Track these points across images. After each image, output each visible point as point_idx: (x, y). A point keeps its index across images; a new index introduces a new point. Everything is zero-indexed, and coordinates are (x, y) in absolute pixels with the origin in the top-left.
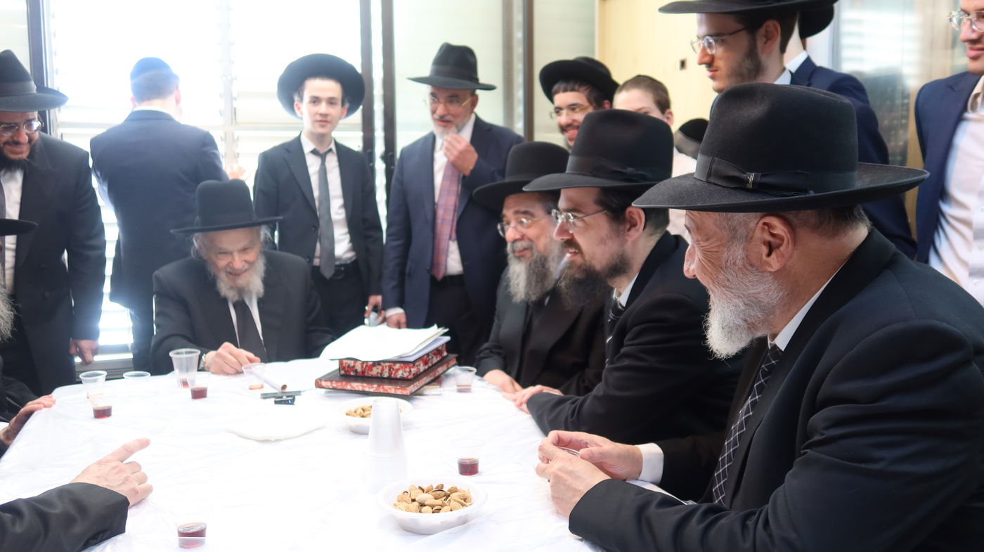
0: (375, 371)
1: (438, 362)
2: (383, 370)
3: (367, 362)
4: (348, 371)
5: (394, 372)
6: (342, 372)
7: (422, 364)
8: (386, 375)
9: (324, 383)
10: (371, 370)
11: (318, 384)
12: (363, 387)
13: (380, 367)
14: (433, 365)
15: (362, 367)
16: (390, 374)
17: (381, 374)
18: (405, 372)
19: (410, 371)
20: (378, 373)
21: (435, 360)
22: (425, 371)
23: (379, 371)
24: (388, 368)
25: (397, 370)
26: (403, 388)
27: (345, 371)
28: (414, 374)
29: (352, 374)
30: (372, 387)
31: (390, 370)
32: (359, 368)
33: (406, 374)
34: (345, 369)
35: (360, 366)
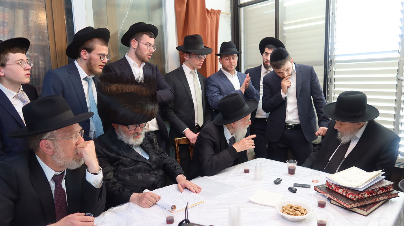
0: (340, 191)
1: (382, 194)
2: (343, 191)
5: (348, 194)
7: (367, 194)
8: (344, 195)
11: (315, 188)
14: (377, 195)
15: (335, 187)
17: (343, 193)
19: (355, 196)
21: (380, 192)
22: (367, 198)
26: (348, 204)
28: (358, 198)
29: (331, 188)
31: (346, 193)
32: (334, 187)
33: (353, 198)
34: (328, 185)
35: (334, 186)
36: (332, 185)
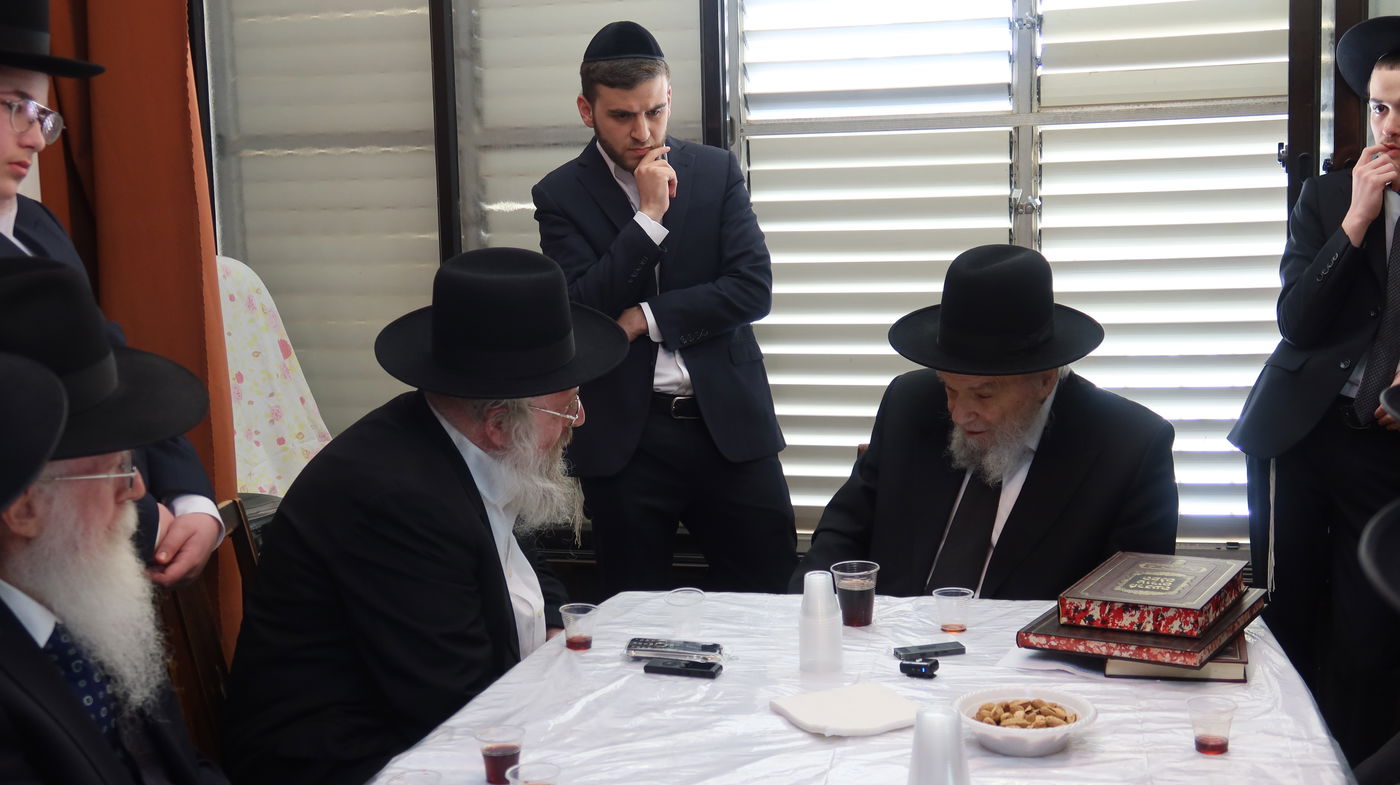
0: (1127, 621)
2: (1142, 618)
3: (1112, 603)
4: (1074, 618)
5: (1163, 623)
6: (1064, 620)
8: (1149, 628)
9: (1033, 639)
10: (1121, 618)
11: (1022, 640)
12: (1109, 648)
13: (1138, 614)
15: (1102, 611)
16: (1157, 626)
17: (1139, 626)
18: (1187, 623)
19: (1196, 621)
20: (1132, 624)
23: (1135, 619)
24: (1152, 615)
25: (1171, 620)
26: (1185, 653)
27: (1069, 619)
29: (1082, 623)
30: (1128, 650)
31: (1155, 619)
32: (1096, 613)
33: (1187, 629)
34: (1067, 613)
35: (1098, 609)
36: (1086, 610)
